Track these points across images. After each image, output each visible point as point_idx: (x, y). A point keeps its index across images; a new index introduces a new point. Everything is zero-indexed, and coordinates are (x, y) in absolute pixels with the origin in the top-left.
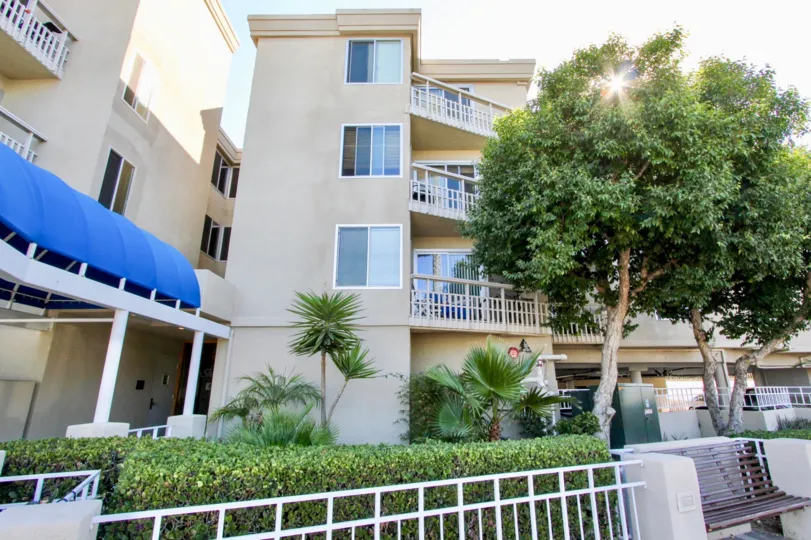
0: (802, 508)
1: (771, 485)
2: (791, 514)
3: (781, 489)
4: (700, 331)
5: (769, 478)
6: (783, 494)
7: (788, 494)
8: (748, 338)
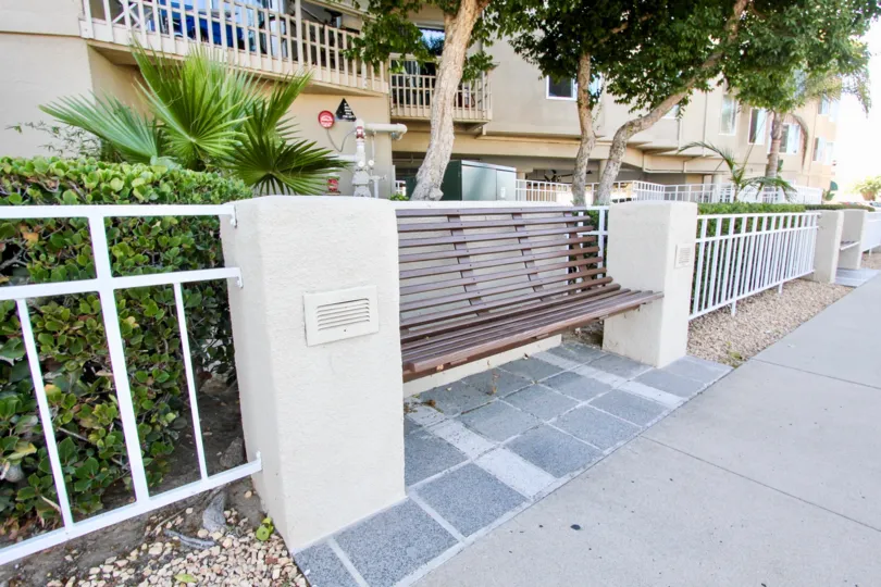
0: (637, 307)
1: (604, 275)
2: (619, 317)
3: (616, 281)
4: (584, 91)
5: (605, 265)
6: (617, 288)
7: (624, 287)
8: (639, 101)
